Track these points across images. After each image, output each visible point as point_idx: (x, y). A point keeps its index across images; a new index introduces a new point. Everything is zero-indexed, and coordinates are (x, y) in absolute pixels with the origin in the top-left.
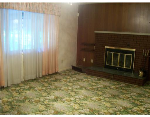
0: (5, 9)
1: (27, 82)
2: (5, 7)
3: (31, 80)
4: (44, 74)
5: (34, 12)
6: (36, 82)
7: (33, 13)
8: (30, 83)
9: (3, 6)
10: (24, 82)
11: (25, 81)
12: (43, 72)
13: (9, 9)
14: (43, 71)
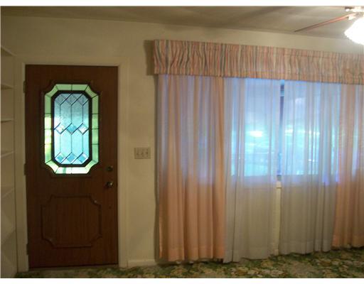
0: (237, 77)
1: (284, 259)
2: (236, 75)
3: (296, 254)
4: (337, 244)
5: (313, 81)
6: (306, 264)
7: (311, 84)
8: (289, 264)
9: (231, 73)
10: (276, 257)
11: (281, 255)
12: (334, 239)
13: (247, 77)
14: (335, 236)
